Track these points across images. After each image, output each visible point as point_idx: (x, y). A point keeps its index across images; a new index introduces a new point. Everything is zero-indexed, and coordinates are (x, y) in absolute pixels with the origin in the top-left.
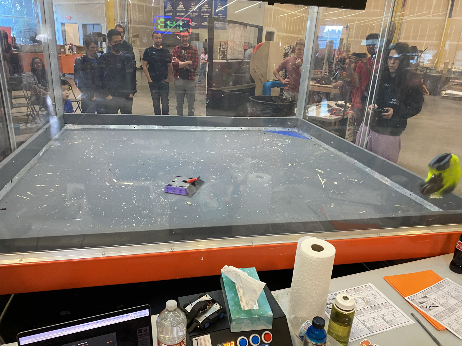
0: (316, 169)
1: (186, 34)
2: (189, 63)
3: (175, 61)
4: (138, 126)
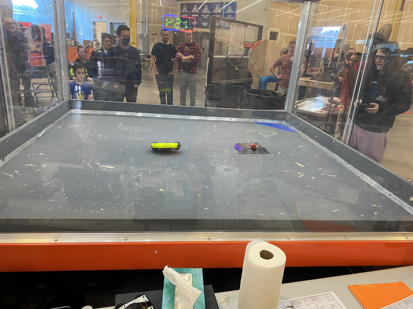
0: (297, 163)
1: (190, 31)
2: (191, 57)
3: (179, 56)
4: (135, 113)
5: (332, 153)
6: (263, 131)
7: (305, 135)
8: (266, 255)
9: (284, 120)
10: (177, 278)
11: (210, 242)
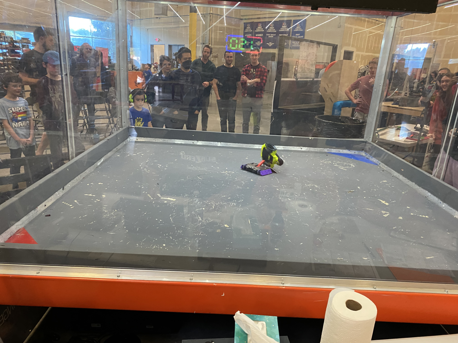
0: (380, 200)
1: (256, 52)
2: (256, 81)
3: (244, 79)
4: (196, 142)
5: (422, 189)
6: (339, 162)
7: (388, 167)
8: (353, 305)
9: (363, 150)
10: (251, 325)
11: (284, 288)
